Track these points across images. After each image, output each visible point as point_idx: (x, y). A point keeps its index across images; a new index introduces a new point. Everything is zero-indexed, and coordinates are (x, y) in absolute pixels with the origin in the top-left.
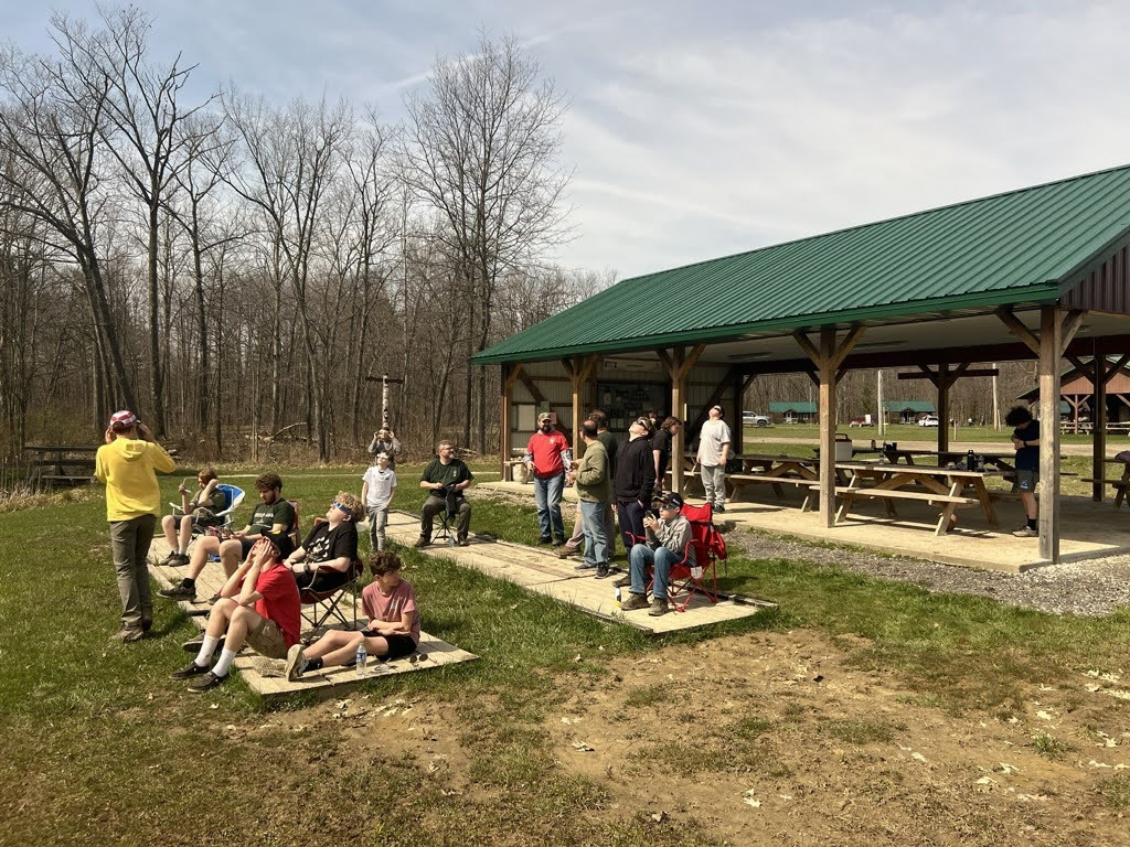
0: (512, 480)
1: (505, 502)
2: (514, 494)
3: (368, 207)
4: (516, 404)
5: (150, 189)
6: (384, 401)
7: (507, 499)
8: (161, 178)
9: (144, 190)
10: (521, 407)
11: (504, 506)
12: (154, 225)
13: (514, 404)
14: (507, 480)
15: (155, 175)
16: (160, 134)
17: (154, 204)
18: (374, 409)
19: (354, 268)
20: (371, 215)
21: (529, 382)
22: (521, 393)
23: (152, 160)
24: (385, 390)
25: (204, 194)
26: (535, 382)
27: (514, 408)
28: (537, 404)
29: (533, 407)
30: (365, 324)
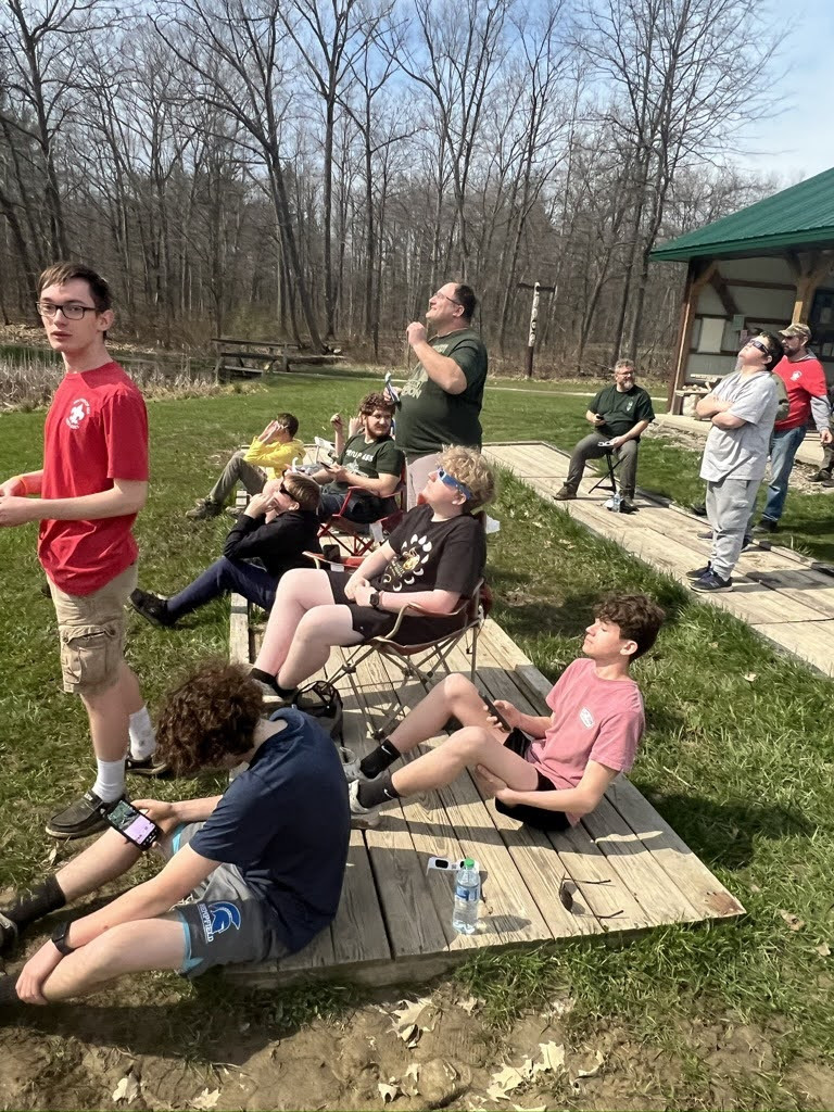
0: (681, 414)
1: (677, 445)
2: (686, 433)
3: (538, 89)
4: (700, 316)
5: (327, 84)
6: (534, 310)
7: (677, 440)
8: (337, 68)
9: (322, 84)
10: (707, 321)
11: (676, 451)
12: (330, 122)
13: (698, 316)
14: (674, 413)
15: (333, 66)
16: (338, 19)
17: (330, 99)
18: (522, 319)
19: (516, 164)
20: (539, 100)
21: (722, 288)
22: (710, 302)
23: (330, 49)
24: (536, 300)
25: (376, 89)
26: (731, 289)
27: (698, 322)
28: (728, 318)
29: (721, 322)
30: (521, 225)
